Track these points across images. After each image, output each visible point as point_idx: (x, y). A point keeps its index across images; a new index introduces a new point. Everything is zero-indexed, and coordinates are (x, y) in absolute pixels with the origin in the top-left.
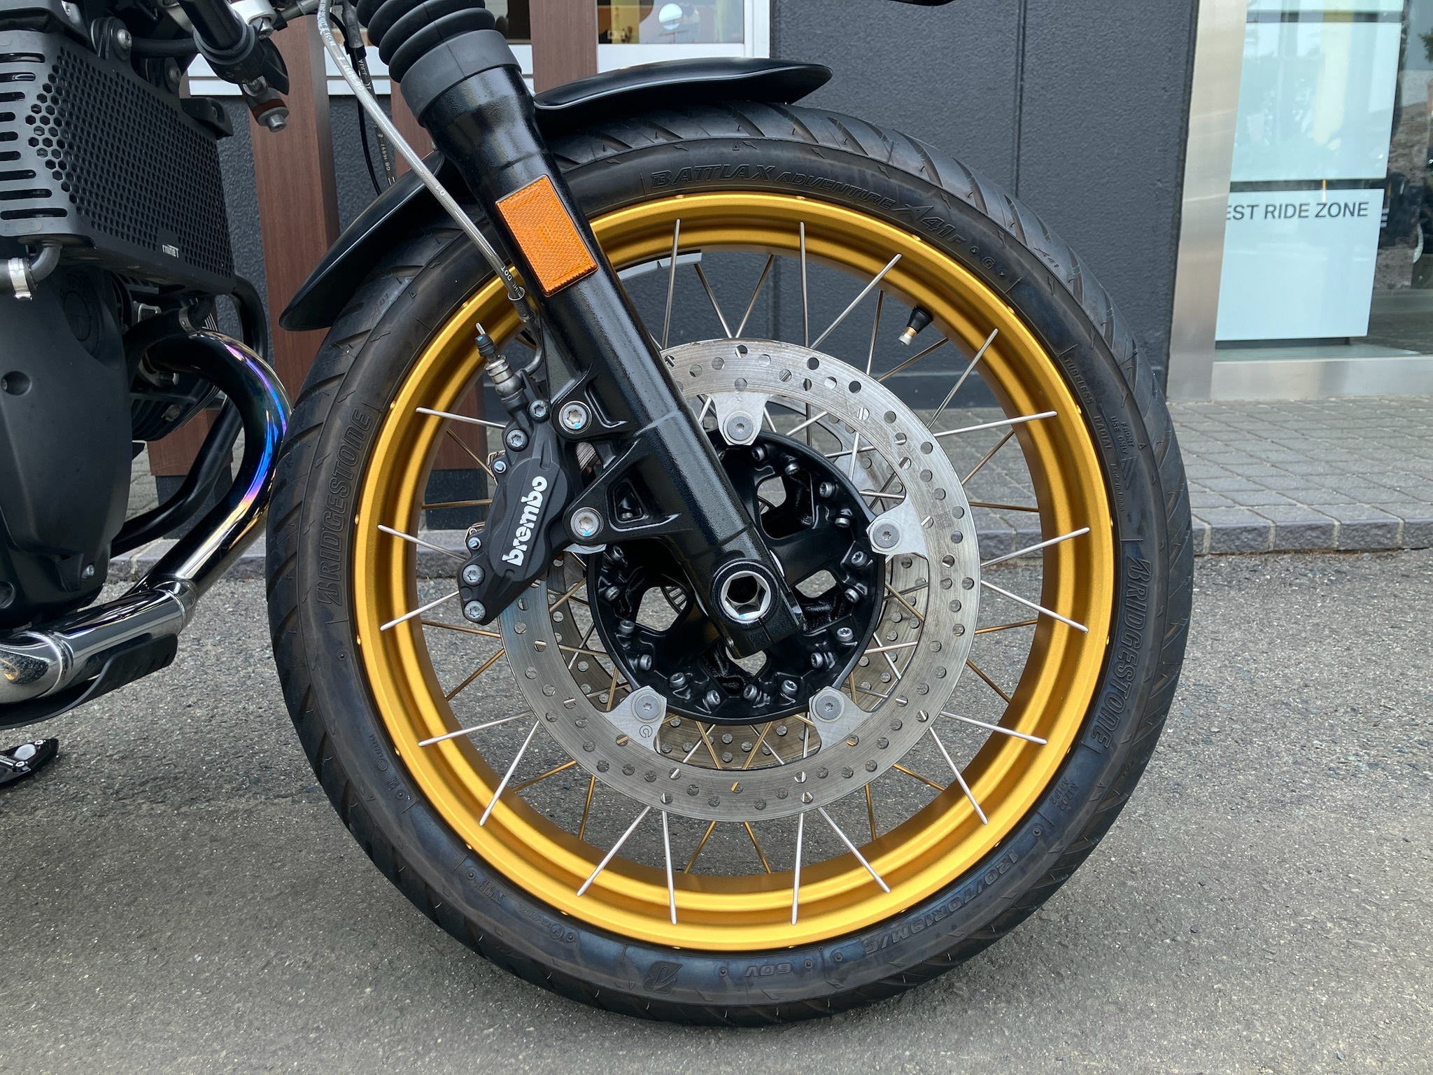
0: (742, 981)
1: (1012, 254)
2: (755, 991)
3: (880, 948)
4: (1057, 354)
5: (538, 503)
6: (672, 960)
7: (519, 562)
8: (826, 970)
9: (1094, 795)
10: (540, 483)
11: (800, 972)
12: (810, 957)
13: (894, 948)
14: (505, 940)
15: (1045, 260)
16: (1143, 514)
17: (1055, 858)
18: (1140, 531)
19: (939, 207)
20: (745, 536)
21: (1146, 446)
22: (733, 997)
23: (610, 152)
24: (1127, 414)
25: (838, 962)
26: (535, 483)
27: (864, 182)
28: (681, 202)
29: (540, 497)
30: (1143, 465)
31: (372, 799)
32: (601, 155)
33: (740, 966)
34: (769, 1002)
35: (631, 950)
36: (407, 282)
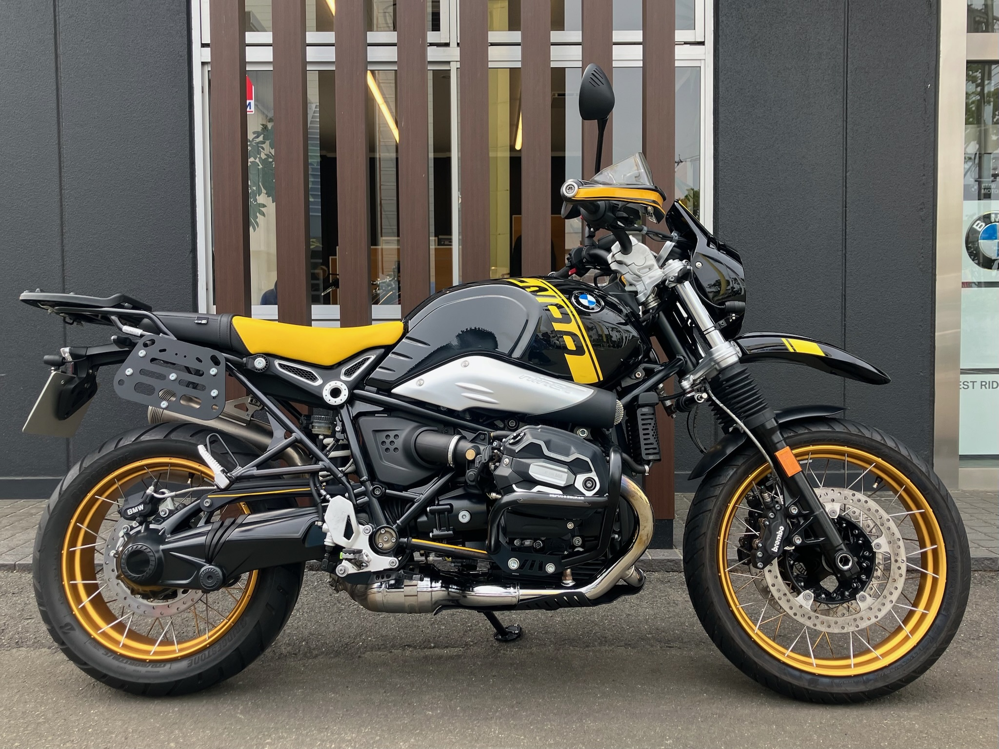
0: (838, 685)
1: (909, 464)
2: (843, 688)
3: (881, 677)
4: (924, 493)
5: (782, 534)
6: (816, 678)
7: (776, 551)
8: (865, 683)
9: (946, 629)
10: (782, 528)
11: (857, 683)
12: (860, 679)
13: (885, 676)
14: (766, 669)
15: (919, 466)
16: (954, 542)
17: (935, 649)
18: (953, 547)
19: (887, 450)
20: (842, 545)
21: (953, 521)
22: (836, 690)
23: (792, 434)
24: (947, 512)
25: (868, 681)
26: (780, 528)
27: (865, 443)
28: (811, 448)
29: (782, 533)
30: (953, 527)
31: (726, 622)
32: (790, 435)
33: (837, 681)
34: (847, 692)
35: (803, 674)
36: (735, 469)
